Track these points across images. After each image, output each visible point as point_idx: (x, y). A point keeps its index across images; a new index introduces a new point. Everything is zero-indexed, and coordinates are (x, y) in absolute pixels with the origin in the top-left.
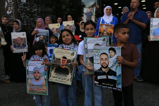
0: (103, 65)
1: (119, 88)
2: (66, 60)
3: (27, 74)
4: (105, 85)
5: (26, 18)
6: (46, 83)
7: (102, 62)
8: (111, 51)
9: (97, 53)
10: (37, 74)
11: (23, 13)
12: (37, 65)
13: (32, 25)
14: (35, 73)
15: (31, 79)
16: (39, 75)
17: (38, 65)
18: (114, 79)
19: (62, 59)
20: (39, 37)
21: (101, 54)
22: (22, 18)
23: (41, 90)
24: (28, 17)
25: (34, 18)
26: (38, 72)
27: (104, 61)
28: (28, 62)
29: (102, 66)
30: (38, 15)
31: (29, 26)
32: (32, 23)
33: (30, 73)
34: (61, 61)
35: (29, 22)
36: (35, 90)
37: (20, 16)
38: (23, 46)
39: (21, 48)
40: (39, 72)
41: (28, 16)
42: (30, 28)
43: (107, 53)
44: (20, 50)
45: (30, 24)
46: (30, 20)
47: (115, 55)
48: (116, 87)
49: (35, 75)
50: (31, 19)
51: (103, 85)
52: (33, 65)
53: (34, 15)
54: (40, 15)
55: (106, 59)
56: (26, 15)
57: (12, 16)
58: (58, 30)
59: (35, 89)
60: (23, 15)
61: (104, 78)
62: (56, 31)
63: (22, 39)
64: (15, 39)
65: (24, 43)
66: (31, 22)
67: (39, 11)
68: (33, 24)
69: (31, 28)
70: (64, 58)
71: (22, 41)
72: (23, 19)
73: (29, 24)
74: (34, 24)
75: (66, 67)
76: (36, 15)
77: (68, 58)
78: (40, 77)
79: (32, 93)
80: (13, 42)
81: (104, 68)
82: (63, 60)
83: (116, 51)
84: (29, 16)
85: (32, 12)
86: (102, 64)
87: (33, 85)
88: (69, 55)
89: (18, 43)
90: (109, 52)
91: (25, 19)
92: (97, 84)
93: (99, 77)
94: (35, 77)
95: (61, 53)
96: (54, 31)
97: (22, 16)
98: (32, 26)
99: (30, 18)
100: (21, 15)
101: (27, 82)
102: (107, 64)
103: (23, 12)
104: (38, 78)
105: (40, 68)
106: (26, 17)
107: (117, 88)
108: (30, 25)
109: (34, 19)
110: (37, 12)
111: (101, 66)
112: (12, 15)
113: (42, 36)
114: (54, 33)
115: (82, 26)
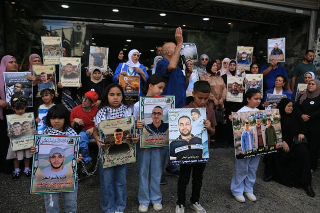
0: (183, 132)
1: (206, 159)
2: (122, 133)
3: (35, 160)
4: (187, 159)
6: (74, 173)
7: (182, 128)
8: (193, 113)
9: (175, 117)
10: (57, 159)
12: (58, 144)
14: (54, 157)
15: (42, 168)
16: (60, 161)
17: (61, 143)
18: (199, 148)
19: (115, 134)
20: (13, 86)
21: (180, 118)
23: (62, 185)
26: (60, 156)
27: (185, 127)
28: (39, 138)
29: (183, 134)
33: (42, 157)
34: (115, 137)
36: (49, 186)
40: (62, 156)
43: (188, 116)
47: (199, 117)
48: (202, 157)
49: (53, 160)
51: (184, 160)
52: (50, 143)
55: (187, 124)
58: (51, 77)
59: (50, 184)
61: (185, 149)
62: (48, 79)
70: (119, 130)
75: (124, 142)
77: (124, 129)
78: (62, 164)
79: (43, 191)
81: (185, 135)
82: (117, 135)
83: (201, 112)
86: (181, 130)
87: (46, 178)
88: (125, 124)
90: (192, 115)
92: (174, 160)
93: (177, 150)
94: (52, 165)
95: (111, 126)
96: (43, 79)
101: (34, 174)
102: (189, 129)
104: (58, 166)
105: (65, 150)
107: (204, 159)
111: (180, 134)
113: (19, 85)
114: (44, 82)
115: (95, 75)
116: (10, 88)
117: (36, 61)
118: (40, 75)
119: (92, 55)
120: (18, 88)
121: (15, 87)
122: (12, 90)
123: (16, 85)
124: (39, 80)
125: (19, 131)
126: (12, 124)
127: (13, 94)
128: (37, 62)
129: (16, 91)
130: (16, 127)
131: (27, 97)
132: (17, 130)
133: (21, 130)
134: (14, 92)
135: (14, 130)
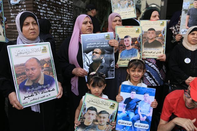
5: (49, 15)
11: (44, 5)
13: (58, 29)
20: (91, 52)
22: (41, 14)
24: (52, 13)
25: (61, 16)
30: (67, 11)
31: (53, 31)
32: (59, 24)
35: (53, 22)
37: (38, 10)
38: (45, 84)
39: (42, 89)
41: (52, 11)
42: (54, 35)
44: (40, 95)
45: (55, 26)
46: (55, 19)
50: (57, 17)
53: (62, 10)
54: (71, 10)
56: (48, 9)
57: (21, 9)
58: (136, 42)
60: (43, 8)
62: (132, 45)
63: (41, 63)
64: (21, 65)
65: (47, 73)
66: (57, 24)
67: (70, 5)
68: (59, 27)
69: (56, 35)
71: (43, 68)
72: (43, 16)
73: (53, 26)
74: (61, 27)
76: (65, 10)
80: (17, 76)
84: (54, 12)
85: (58, 4)
89: (30, 76)
91: (46, 17)
96: (127, 44)
97: (41, 11)
98: (58, 31)
99: (56, 15)
100: (39, 7)
103: (44, 3)
106: (48, 12)
108: (54, 29)
109: (61, 18)
110: (66, 5)
112: (20, 6)
113: (98, 50)
114: (127, 49)
115: (191, 36)
116: (88, 55)
117: (116, 21)
118: (123, 39)
119: (186, 11)
120: (97, 55)
121: (93, 53)
122: (90, 58)
123: (95, 50)
124: (122, 45)
125: (91, 121)
126: (87, 107)
127: (91, 62)
128: (118, 21)
129: (95, 59)
130: (90, 114)
131: (108, 66)
132: (89, 118)
133: (94, 121)
134: (93, 60)
135: (87, 116)
